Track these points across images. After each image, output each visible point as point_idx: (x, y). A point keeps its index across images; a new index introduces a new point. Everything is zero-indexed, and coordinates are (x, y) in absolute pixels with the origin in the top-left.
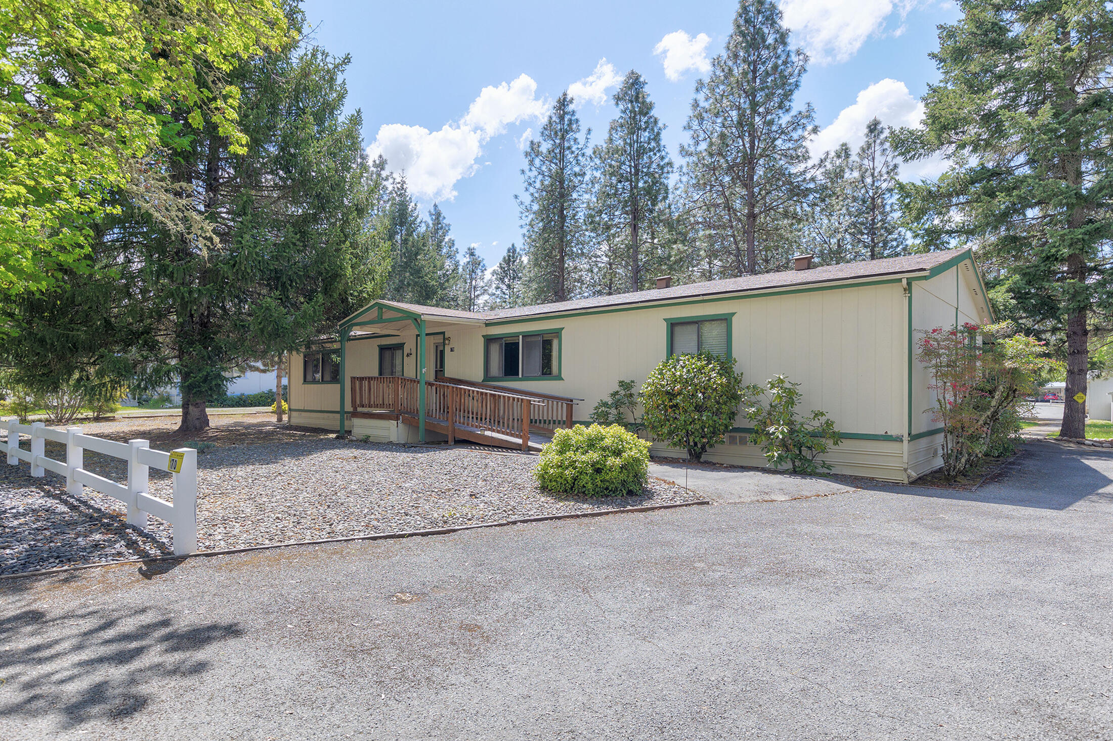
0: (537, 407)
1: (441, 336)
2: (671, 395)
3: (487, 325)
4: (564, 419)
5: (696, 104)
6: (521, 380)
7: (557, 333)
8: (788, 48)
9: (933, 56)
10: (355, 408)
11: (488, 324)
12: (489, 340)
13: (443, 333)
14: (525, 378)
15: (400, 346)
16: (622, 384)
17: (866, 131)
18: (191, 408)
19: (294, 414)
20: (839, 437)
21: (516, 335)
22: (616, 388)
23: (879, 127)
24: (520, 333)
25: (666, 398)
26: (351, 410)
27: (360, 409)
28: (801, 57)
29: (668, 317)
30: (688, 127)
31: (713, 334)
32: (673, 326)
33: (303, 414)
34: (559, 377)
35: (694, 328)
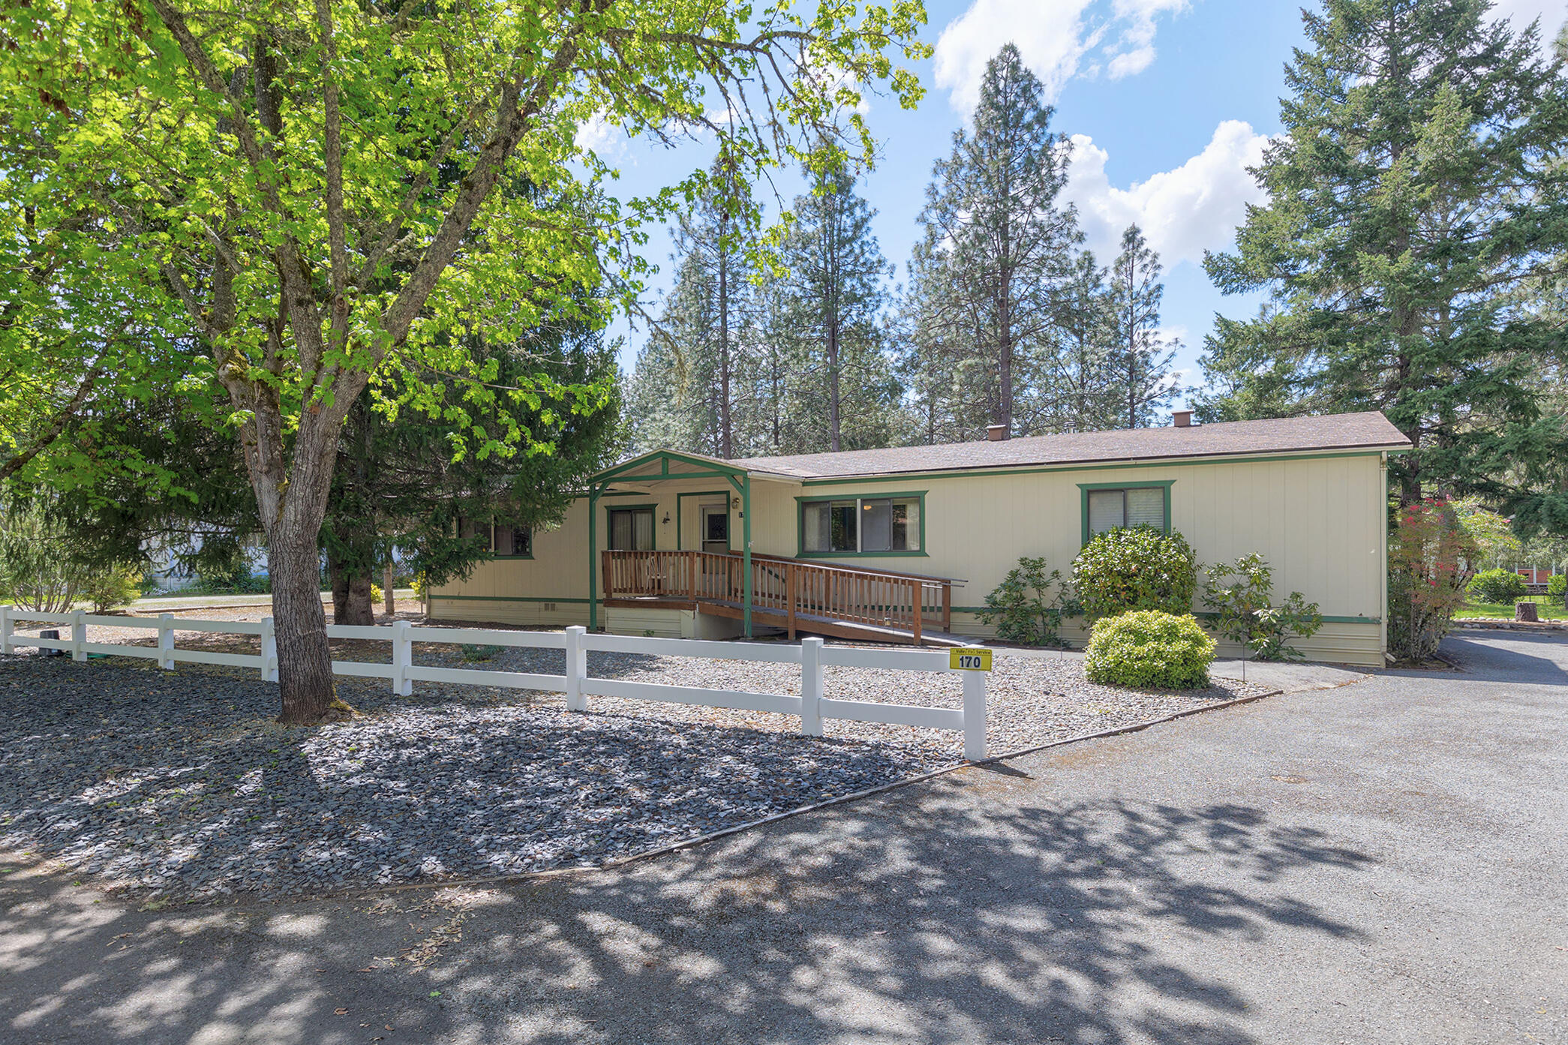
0: (932, 593)
1: (724, 496)
2: (1127, 576)
3: (805, 484)
4: (940, 604)
5: (933, 191)
6: (859, 556)
7: (918, 498)
8: (1048, 131)
9: (1252, 170)
10: (609, 594)
11: (807, 483)
12: (805, 504)
13: (727, 493)
14: (865, 554)
15: (650, 509)
16: (1023, 561)
17: (1123, 240)
18: (352, 595)
19: (435, 602)
20: (1321, 620)
21: (853, 498)
22: (1017, 566)
23: (1139, 236)
24: (858, 496)
25: (1119, 580)
26: (604, 596)
27: (615, 595)
28: (1066, 144)
29: (1083, 482)
30: (921, 219)
31: (1143, 506)
32: (1089, 492)
33: (456, 602)
34: (921, 553)
35: (1118, 498)
